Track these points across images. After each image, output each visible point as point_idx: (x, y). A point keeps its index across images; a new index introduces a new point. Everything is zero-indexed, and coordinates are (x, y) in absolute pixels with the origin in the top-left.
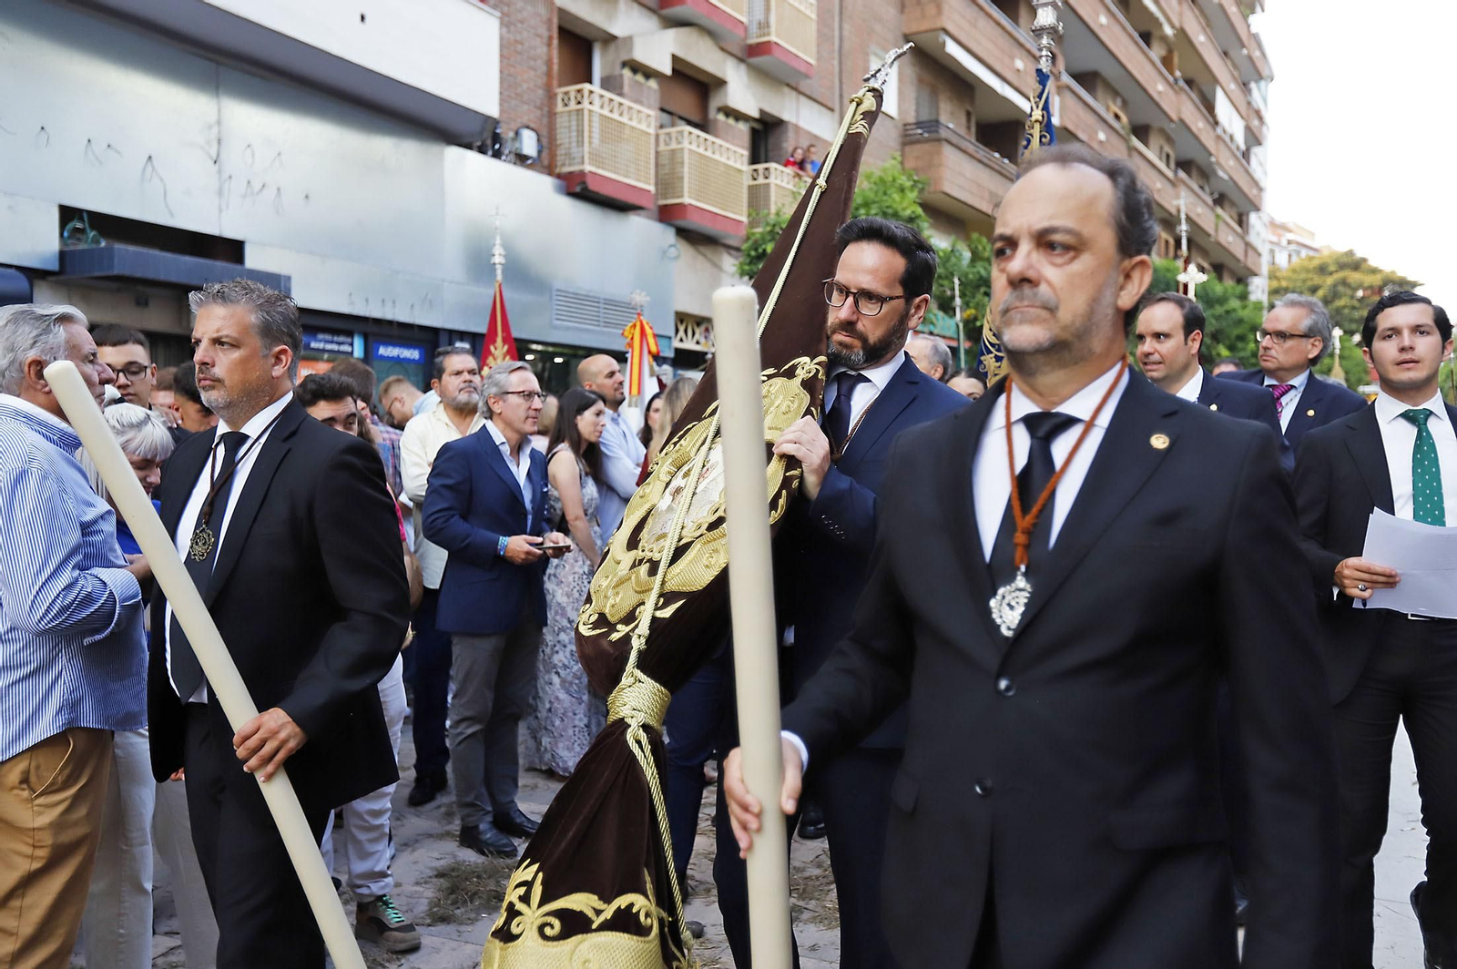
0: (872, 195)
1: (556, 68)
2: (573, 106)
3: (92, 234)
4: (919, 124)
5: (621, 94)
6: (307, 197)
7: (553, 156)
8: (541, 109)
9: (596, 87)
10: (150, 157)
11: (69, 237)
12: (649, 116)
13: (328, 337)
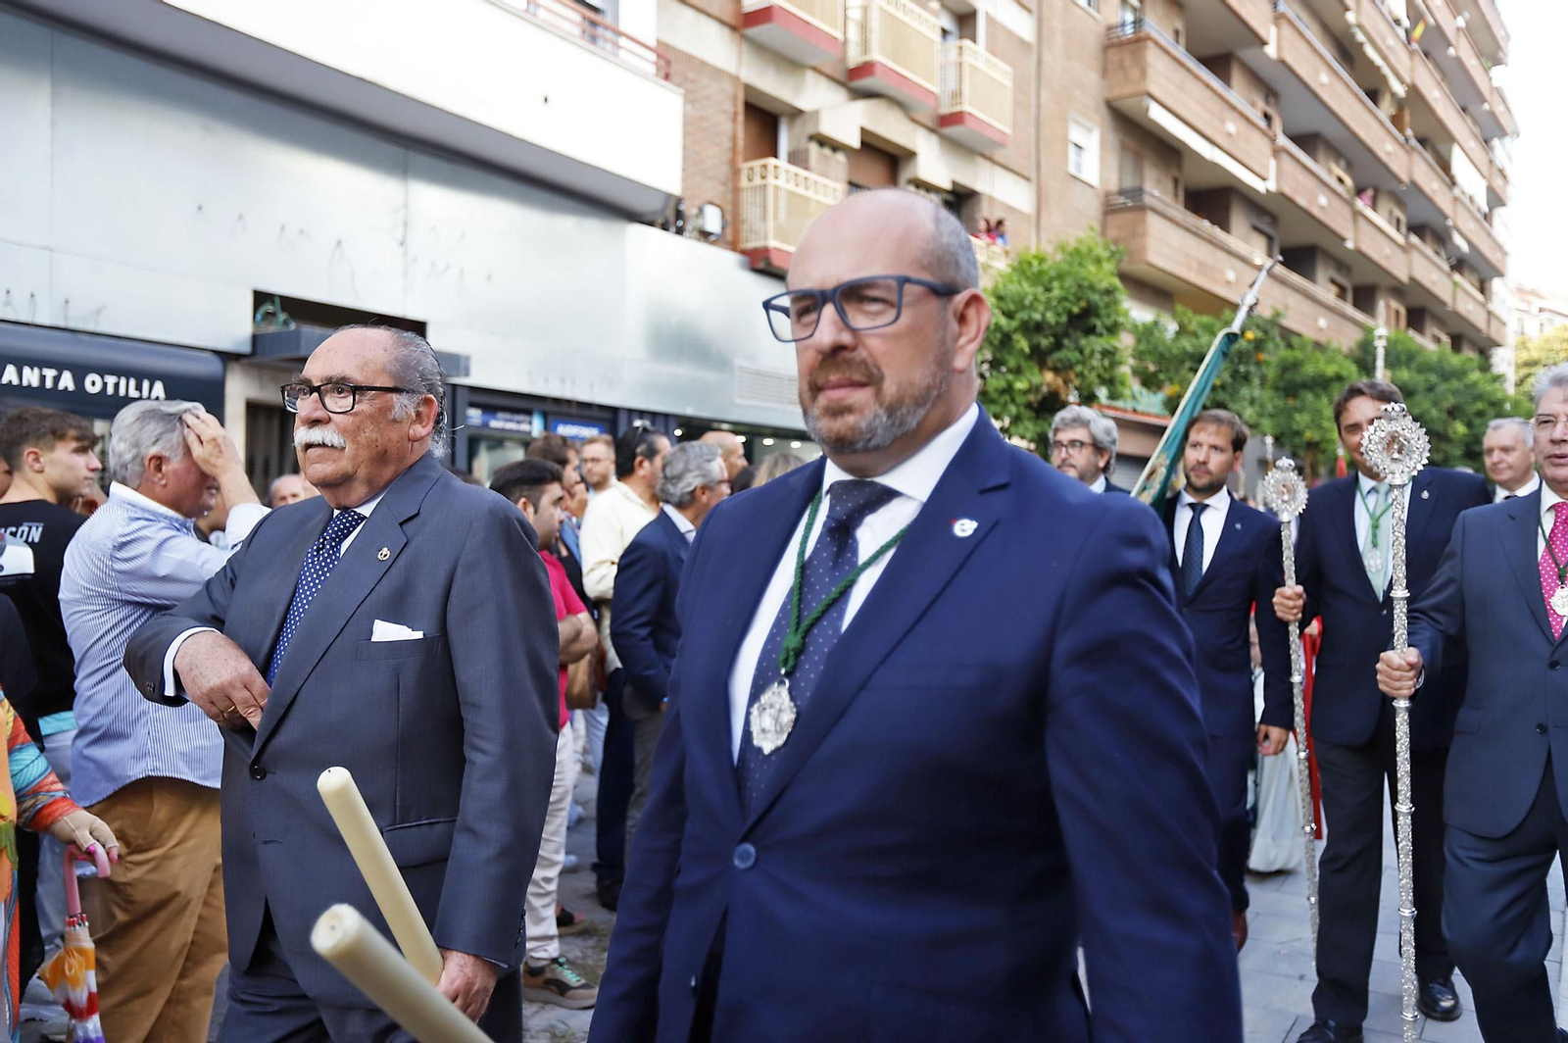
0: (1066, 267)
1: (741, 143)
2: (757, 181)
3: (282, 317)
4: (1122, 192)
5: (807, 168)
6: (489, 277)
7: (736, 231)
8: (724, 184)
9: (782, 161)
10: (339, 243)
11: (262, 320)
12: (835, 190)
13: (508, 416)
